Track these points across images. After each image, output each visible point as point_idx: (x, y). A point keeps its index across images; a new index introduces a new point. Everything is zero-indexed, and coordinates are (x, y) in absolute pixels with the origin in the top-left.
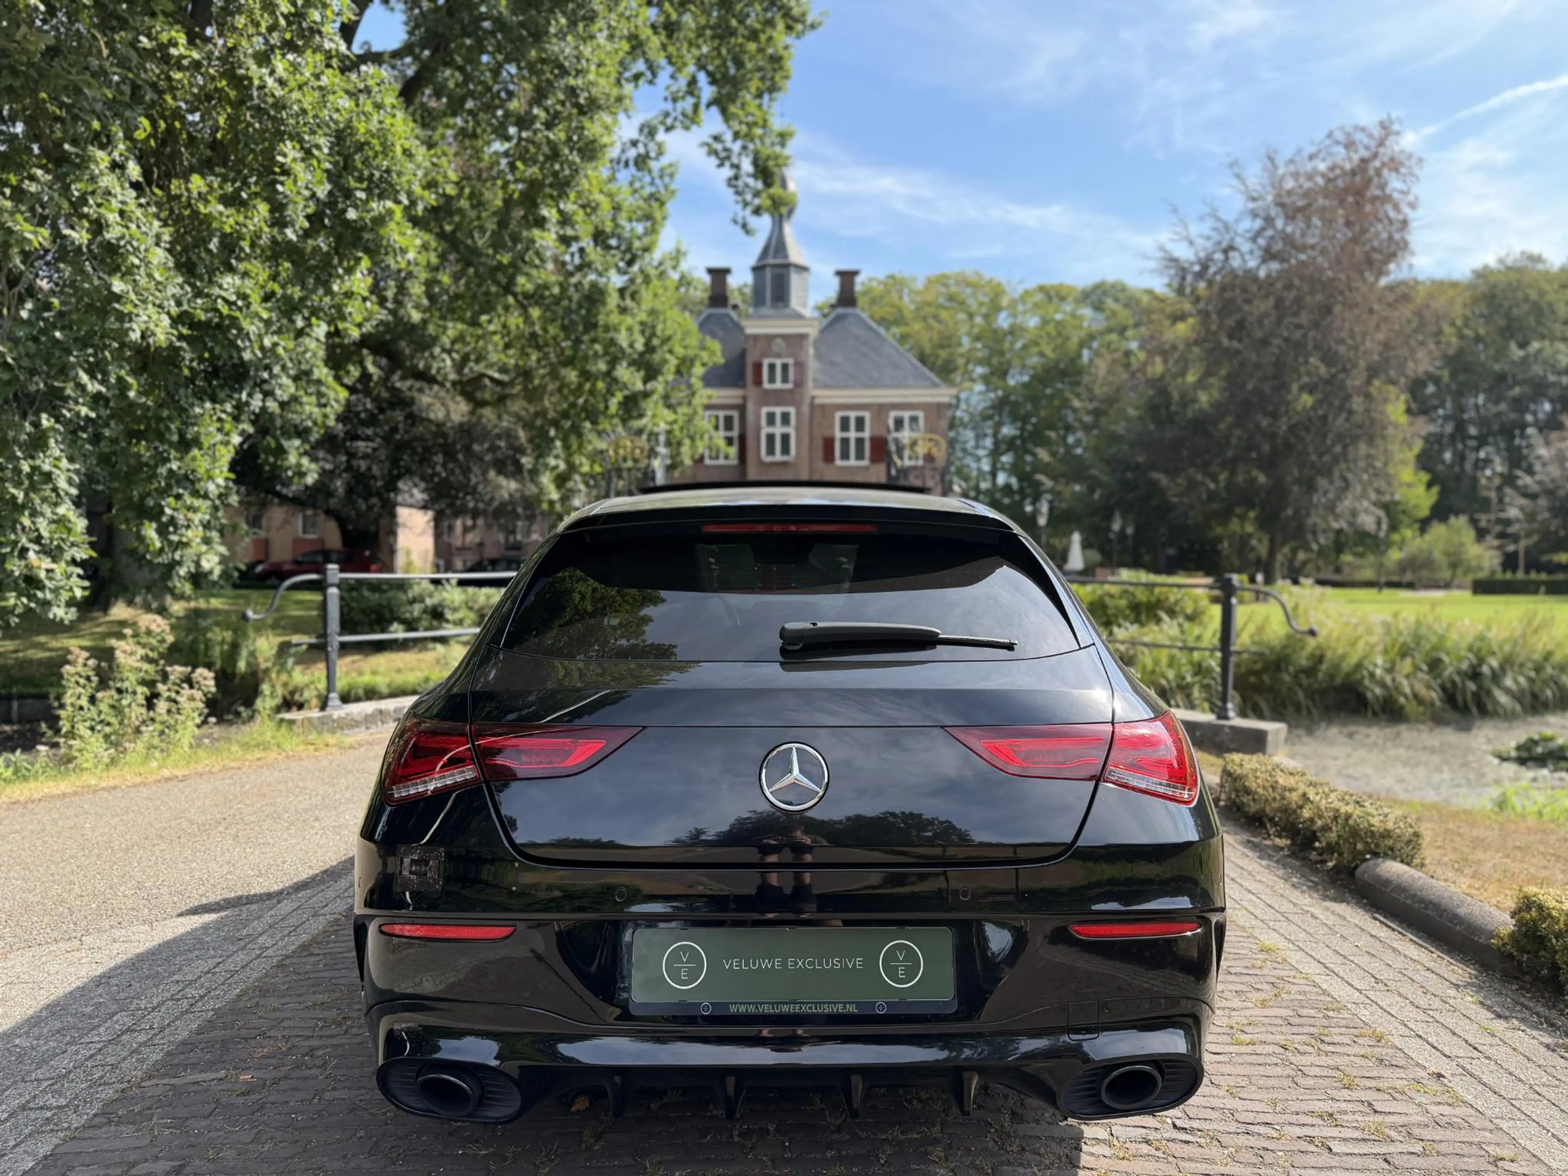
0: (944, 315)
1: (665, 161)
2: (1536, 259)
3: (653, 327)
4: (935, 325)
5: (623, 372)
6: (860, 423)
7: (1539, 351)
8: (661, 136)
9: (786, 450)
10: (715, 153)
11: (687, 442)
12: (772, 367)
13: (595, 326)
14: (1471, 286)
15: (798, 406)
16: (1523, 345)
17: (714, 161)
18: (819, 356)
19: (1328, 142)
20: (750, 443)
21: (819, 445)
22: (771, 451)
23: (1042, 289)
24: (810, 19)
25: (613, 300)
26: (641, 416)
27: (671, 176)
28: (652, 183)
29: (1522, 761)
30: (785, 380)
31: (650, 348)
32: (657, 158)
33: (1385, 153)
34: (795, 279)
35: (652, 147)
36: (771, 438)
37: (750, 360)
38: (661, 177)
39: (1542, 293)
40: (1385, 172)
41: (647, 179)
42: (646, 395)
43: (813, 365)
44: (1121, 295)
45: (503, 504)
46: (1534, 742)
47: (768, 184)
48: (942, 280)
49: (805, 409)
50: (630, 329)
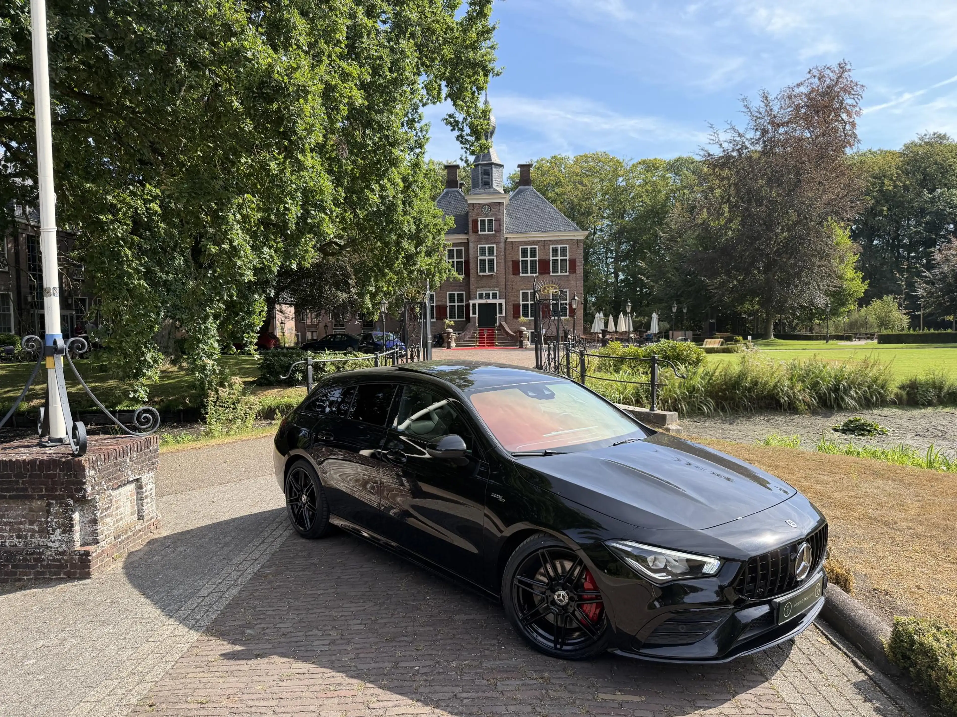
0: (585, 180)
1: (423, 123)
2: (943, 137)
3: (420, 220)
4: (580, 187)
5: (405, 244)
6: (533, 251)
7: (942, 194)
8: (421, 110)
9: (491, 269)
10: (451, 123)
11: (438, 274)
12: (483, 221)
13: (392, 222)
14: (902, 154)
15: (498, 244)
16: (931, 191)
17: (449, 128)
18: (509, 214)
19: (809, 76)
20: (472, 265)
21: (510, 264)
22: (483, 270)
23: (644, 162)
24: (496, 70)
25: (400, 210)
26: (415, 264)
27: (427, 131)
28: (416, 135)
29: (844, 431)
30: (490, 229)
31: (419, 230)
32: (419, 122)
33: (843, 82)
34: (495, 171)
35: (416, 116)
36: (483, 262)
37: (470, 219)
38: (421, 131)
39: (945, 159)
40: (842, 94)
41: (414, 133)
42: (418, 253)
43: (506, 219)
44: (691, 166)
45: (340, 305)
46: (851, 422)
47: (478, 139)
48: (585, 159)
49: (502, 245)
50: (408, 222)
